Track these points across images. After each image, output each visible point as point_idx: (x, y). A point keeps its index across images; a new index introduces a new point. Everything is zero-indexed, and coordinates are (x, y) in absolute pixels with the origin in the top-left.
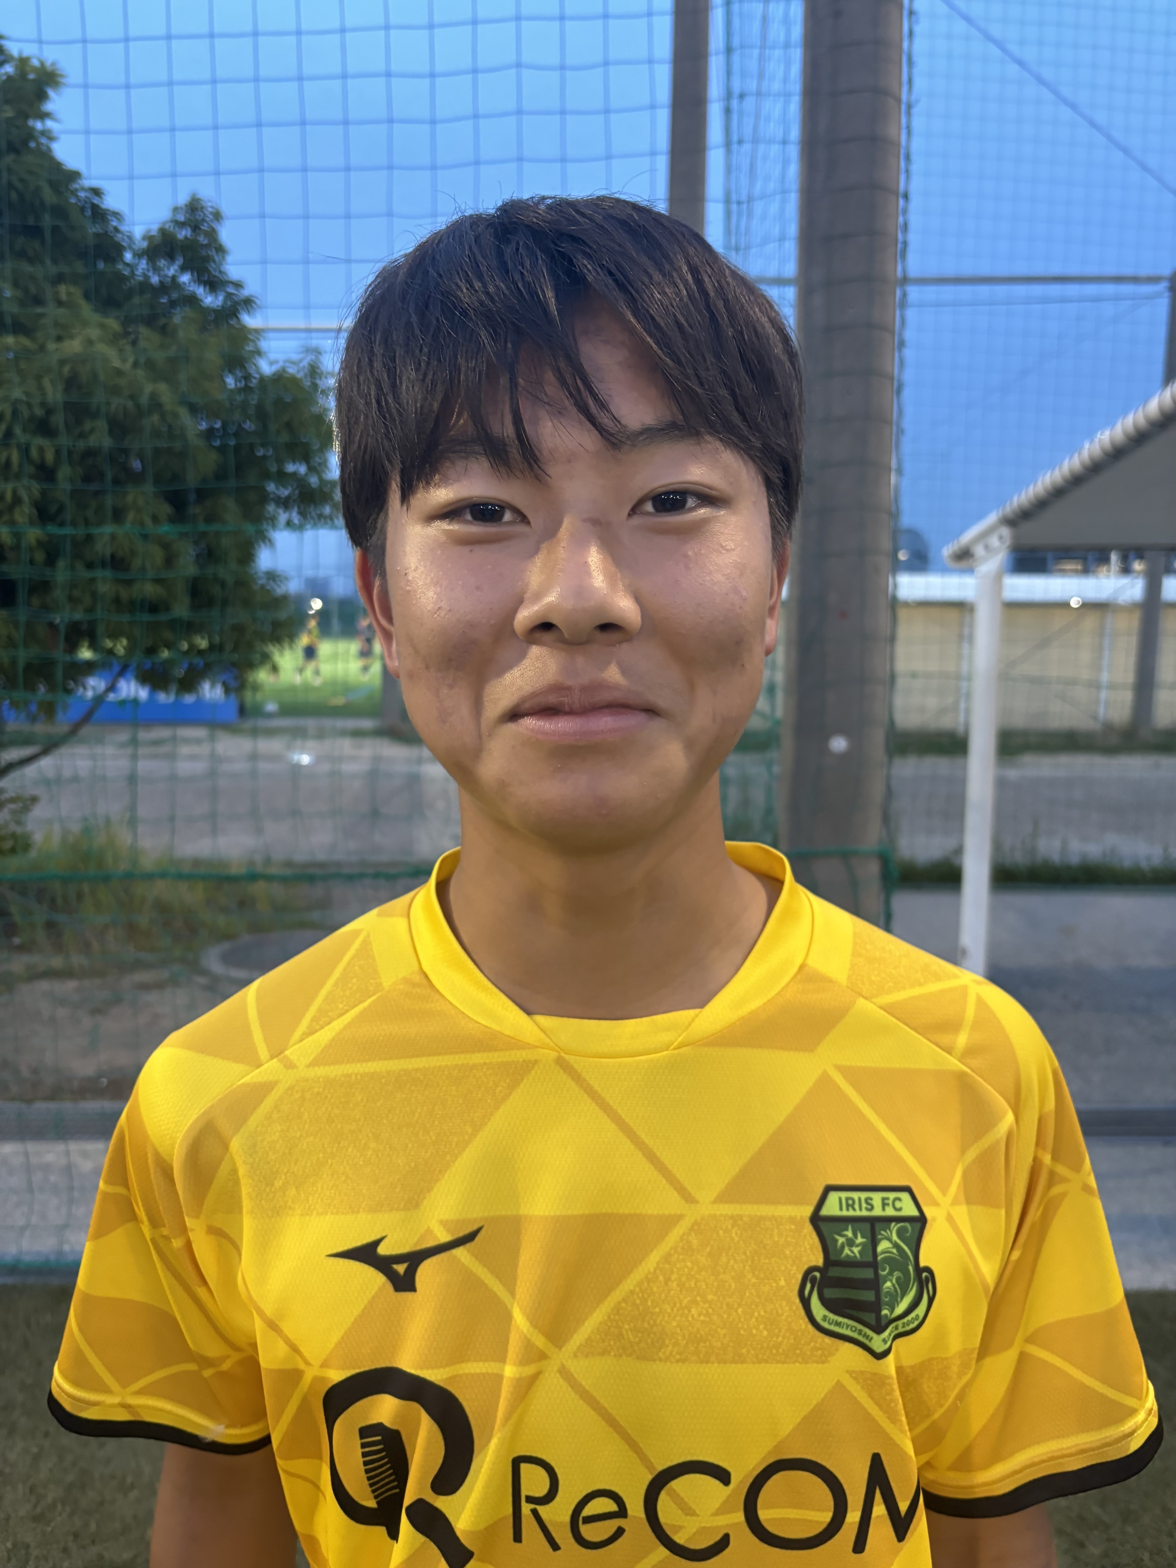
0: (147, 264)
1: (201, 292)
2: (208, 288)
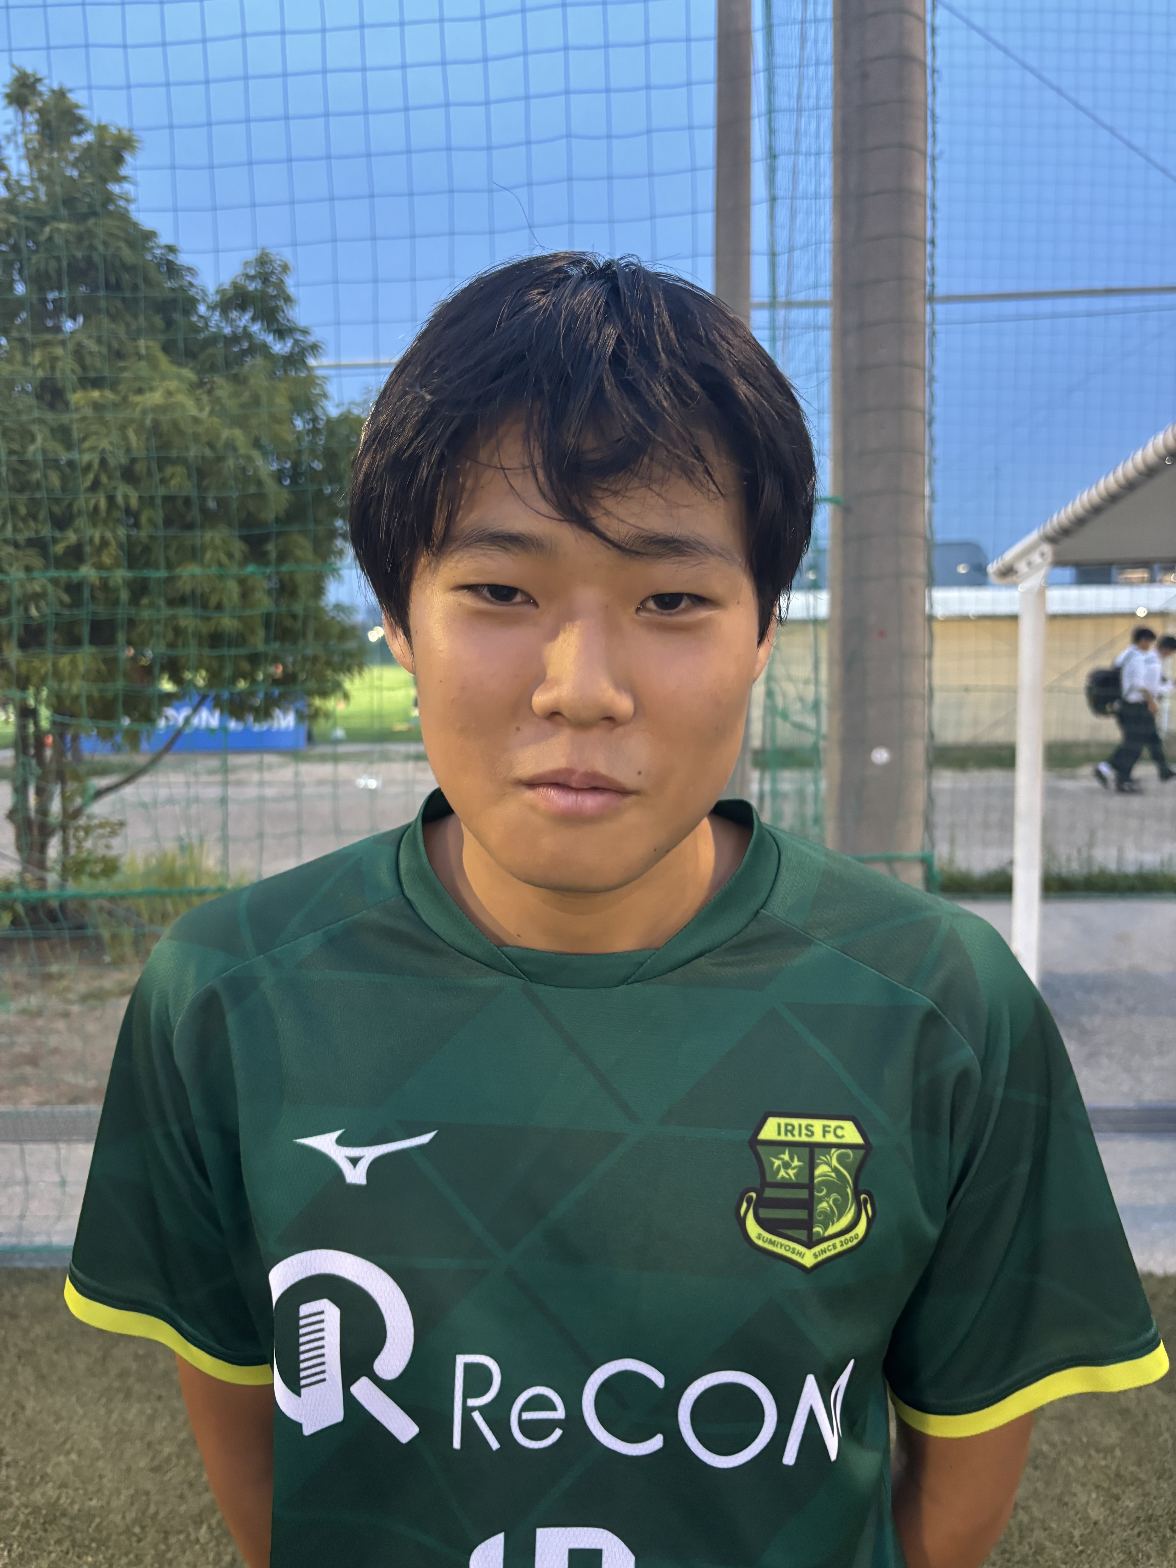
0: (220, 315)
1: (270, 339)
2: (277, 335)
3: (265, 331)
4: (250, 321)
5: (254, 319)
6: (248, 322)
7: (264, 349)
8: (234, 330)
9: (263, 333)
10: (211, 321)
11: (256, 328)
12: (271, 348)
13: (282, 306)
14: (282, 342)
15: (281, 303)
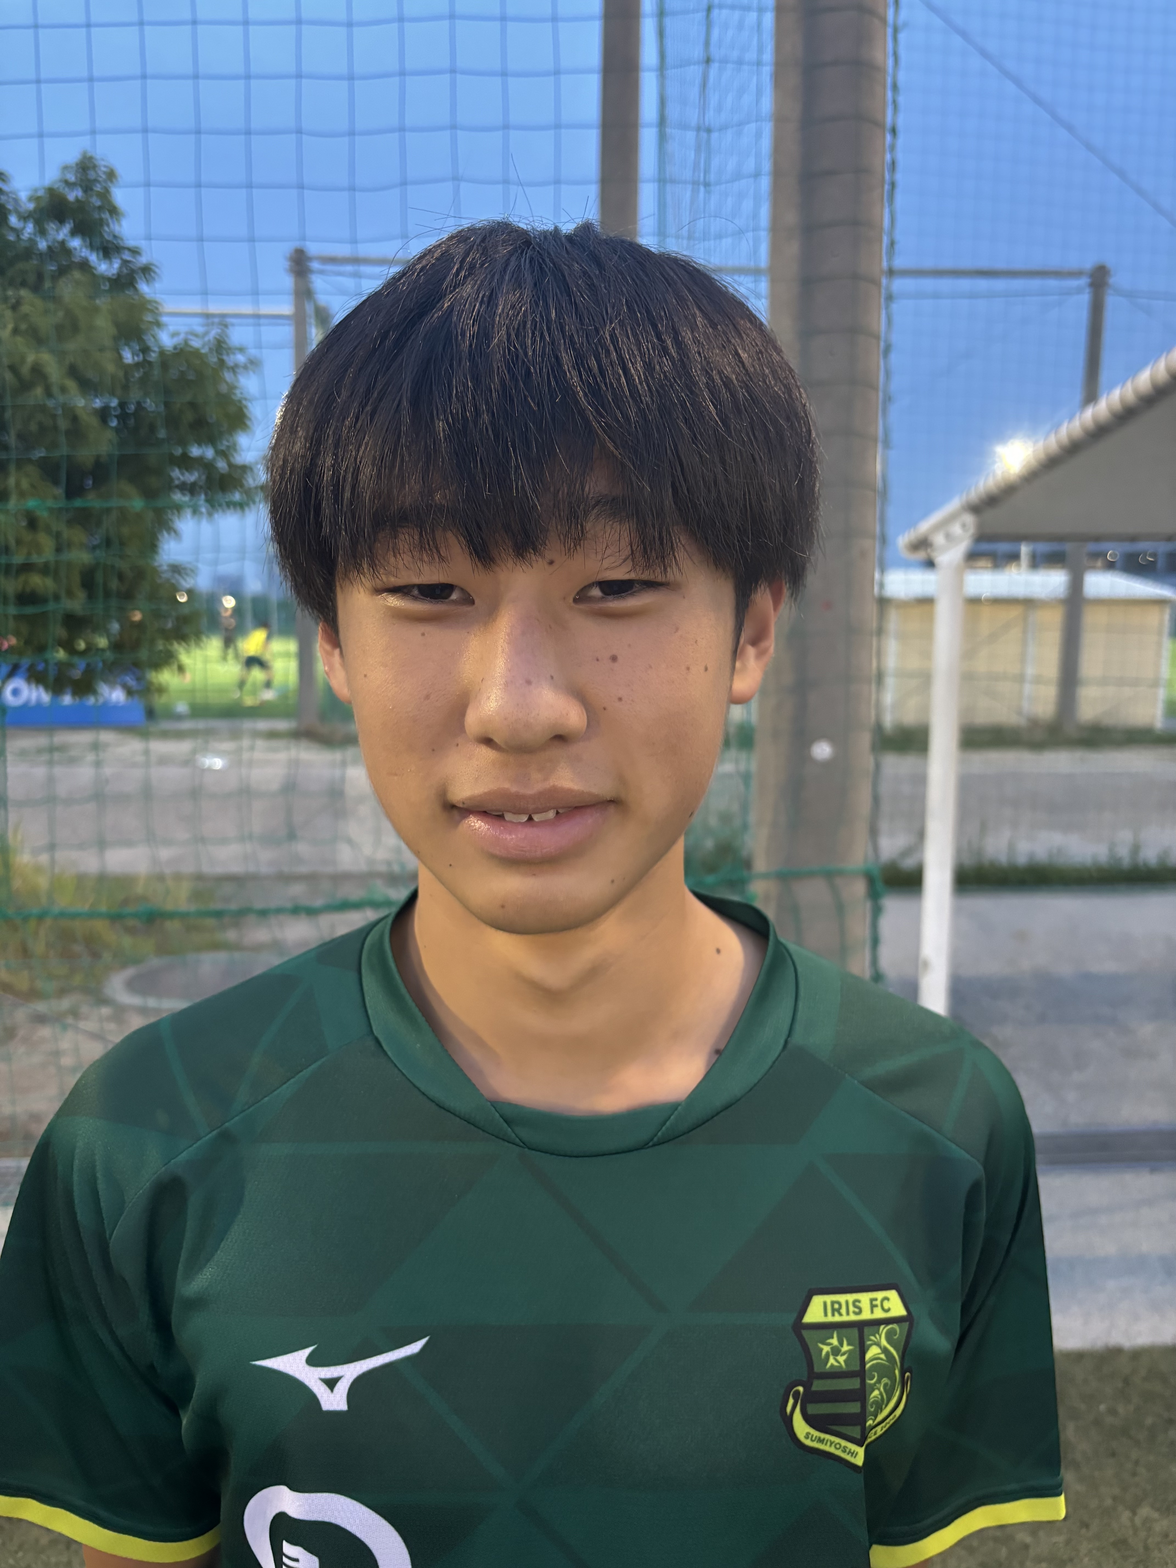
0: (34, 227)
1: (94, 258)
2: (101, 254)
3: (86, 247)
4: (69, 235)
5: (74, 233)
6: (66, 235)
7: (85, 266)
8: (50, 244)
9: (84, 250)
10: (23, 234)
11: (76, 243)
12: (95, 269)
13: (107, 220)
14: (107, 262)
15: (106, 215)
